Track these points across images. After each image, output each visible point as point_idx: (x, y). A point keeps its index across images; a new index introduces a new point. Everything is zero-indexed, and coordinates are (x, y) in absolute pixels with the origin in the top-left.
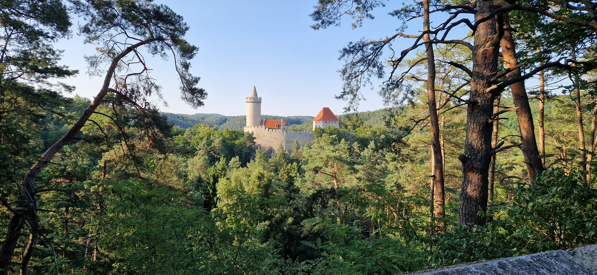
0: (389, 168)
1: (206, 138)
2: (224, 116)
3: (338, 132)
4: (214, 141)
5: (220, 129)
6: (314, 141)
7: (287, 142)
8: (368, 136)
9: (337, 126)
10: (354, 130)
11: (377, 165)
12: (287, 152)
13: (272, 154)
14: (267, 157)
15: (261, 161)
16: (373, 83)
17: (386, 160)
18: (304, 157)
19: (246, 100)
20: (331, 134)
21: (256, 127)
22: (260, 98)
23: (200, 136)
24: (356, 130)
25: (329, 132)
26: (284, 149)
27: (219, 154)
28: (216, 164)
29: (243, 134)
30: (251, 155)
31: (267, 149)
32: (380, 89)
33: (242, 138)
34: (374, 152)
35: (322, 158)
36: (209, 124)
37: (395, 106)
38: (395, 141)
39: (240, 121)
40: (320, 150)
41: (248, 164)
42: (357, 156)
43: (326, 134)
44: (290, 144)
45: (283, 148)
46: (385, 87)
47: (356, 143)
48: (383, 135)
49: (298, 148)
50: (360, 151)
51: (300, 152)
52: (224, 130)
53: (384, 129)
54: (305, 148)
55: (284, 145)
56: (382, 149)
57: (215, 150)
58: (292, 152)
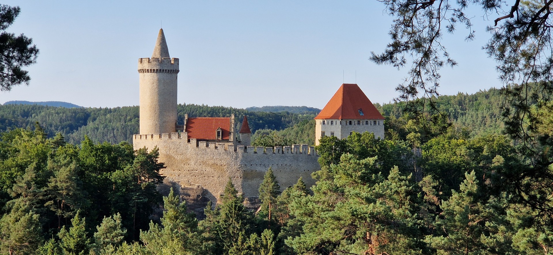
0: (515, 243)
1: (34, 164)
2: (83, 110)
3: (383, 148)
4: (56, 173)
5: (72, 142)
6: (319, 172)
7: (247, 176)
8: (459, 159)
9: (379, 133)
10: (422, 143)
11: (483, 237)
12: (246, 203)
13: (208, 208)
14: (193, 216)
15: (176, 226)
16: (471, 22)
17: (507, 224)
18: (292, 217)
19: (140, 66)
20: (363, 154)
21: (165, 137)
22: (177, 60)
23: (20, 161)
24: (429, 143)
25: (357, 149)
26: (239, 194)
27: (67, 208)
28: (60, 235)
29: (130, 156)
30: (152, 211)
31: (193, 195)
32: (489, 37)
33: (129, 166)
34: (475, 202)
35: (338, 219)
36: (41, 129)
37: (530, 81)
38: (530, 172)
39: (123, 122)
40: (334, 197)
41: (143, 235)
42: (431, 211)
43: (349, 155)
44: (254, 182)
45: (235, 192)
46: (503, 32)
47: (428, 178)
48: (498, 156)
49: (276, 193)
50: (440, 199)
51: (282, 203)
52: (82, 145)
53: (503, 141)
54: (295, 192)
55: (238, 183)
56: (497, 193)
57: (59, 199)
58: (260, 202)
